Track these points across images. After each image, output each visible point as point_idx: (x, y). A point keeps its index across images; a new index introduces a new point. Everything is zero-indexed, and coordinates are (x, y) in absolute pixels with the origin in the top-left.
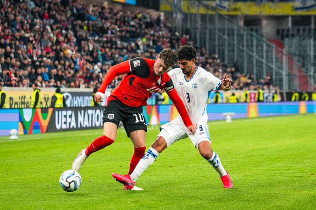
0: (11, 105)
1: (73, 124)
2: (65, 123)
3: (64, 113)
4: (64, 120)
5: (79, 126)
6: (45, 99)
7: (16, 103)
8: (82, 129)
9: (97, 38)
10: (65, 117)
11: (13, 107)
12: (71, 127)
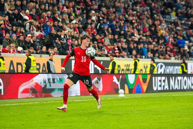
0: (119, 71)
1: (167, 87)
2: (160, 86)
3: (159, 78)
4: (159, 83)
5: (171, 89)
6: (144, 67)
7: (123, 70)
8: (173, 91)
9: (183, 22)
10: (160, 81)
11: (120, 72)
12: (165, 89)
